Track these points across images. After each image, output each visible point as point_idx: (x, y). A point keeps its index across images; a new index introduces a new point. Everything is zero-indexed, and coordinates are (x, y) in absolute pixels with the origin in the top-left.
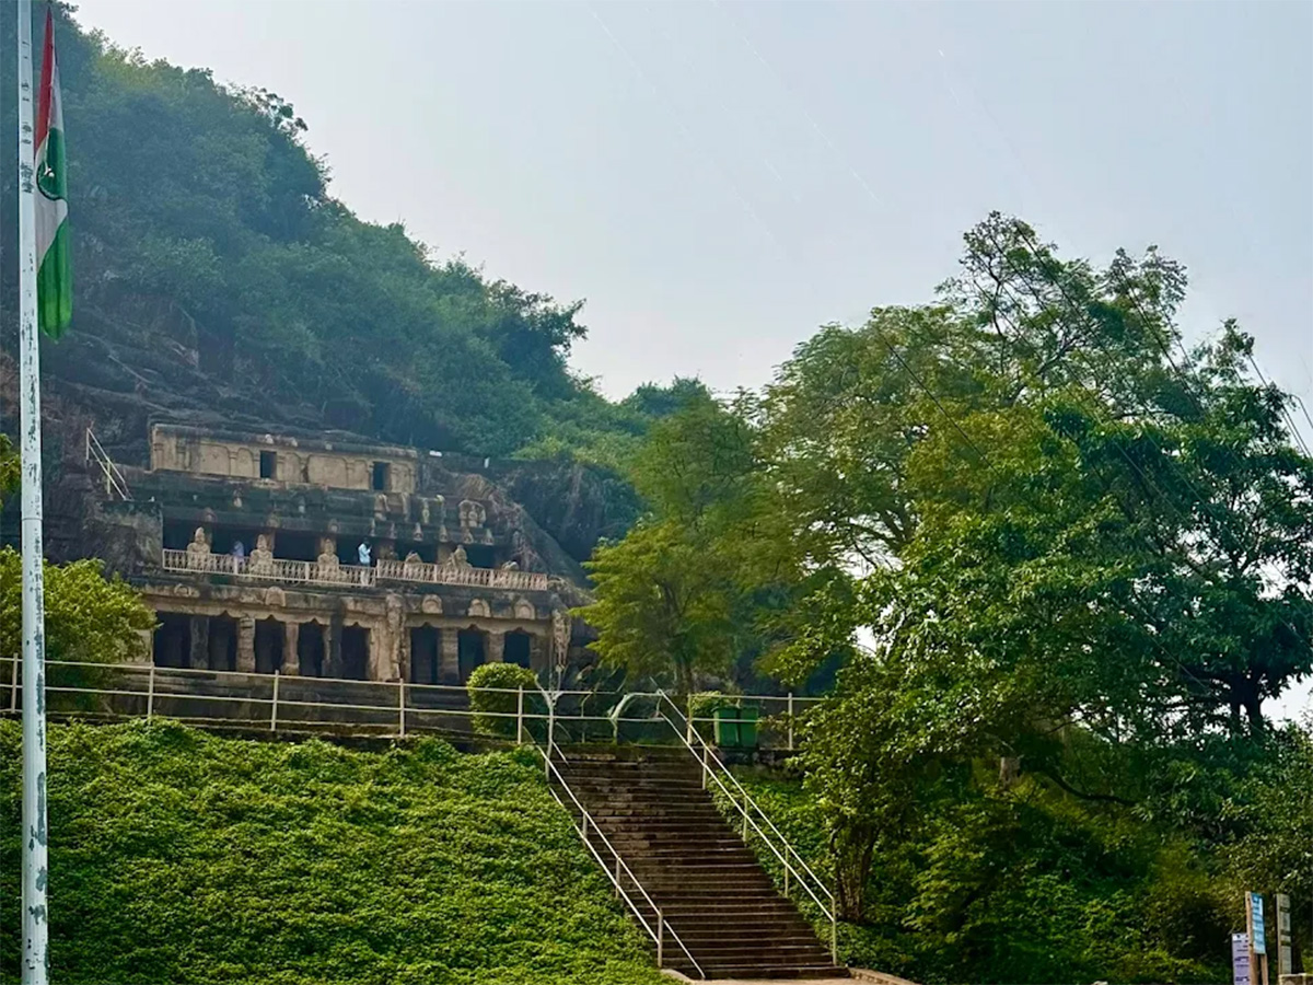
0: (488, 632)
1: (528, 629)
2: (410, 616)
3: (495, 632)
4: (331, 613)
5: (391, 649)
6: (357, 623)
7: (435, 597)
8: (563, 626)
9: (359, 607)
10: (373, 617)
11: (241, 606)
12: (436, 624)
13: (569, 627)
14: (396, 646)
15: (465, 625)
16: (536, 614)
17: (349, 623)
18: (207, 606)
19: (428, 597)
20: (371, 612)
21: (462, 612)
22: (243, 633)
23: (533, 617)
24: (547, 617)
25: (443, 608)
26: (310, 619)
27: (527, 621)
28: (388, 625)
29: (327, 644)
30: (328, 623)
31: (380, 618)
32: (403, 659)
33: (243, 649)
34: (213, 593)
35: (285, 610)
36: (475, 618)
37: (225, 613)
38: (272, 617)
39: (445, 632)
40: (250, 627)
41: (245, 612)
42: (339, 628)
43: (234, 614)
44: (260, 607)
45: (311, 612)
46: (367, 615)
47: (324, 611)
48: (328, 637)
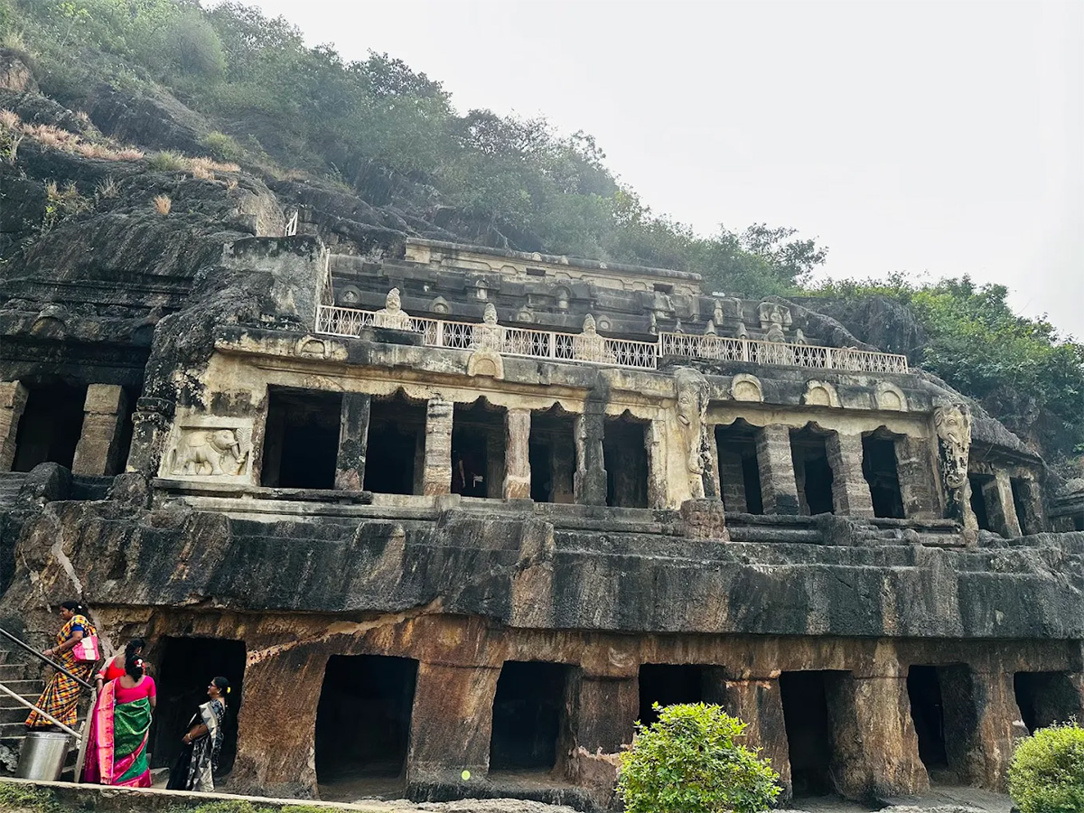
0: (834, 433)
1: (895, 427)
2: (714, 406)
3: (846, 433)
4: (584, 394)
5: (688, 452)
6: (627, 411)
7: (749, 377)
8: (960, 417)
9: (630, 384)
10: (655, 400)
11: (427, 378)
12: (754, 420)
13: (969, 417)
14: (696, 444)
15: (799, 422)
16: (908, 405)
17: (615, 410)
18: (367, 378)
19: (739, 378)
20: (650, 392)
21: (795, 400)
22: (430, 424)
23: (904, 408)
24: (925, 408)
25: (765, 393)
26: (549, 404)
27: (896, 415)
28: (680, 412)
29: (581, 444)
30: (580, 410)
31: (666, 403)
32: (708, 467)
33: (431, 451)
34: (372, 354)
35: (505, 385)
36: (815, 409)
37: (400, 392)
38: (482, 399)
39: (770, 432)
40: (445, 415)
41: (435, 390)
42: (599, 420)
43: (415, 392)
44: (460, 380)
45: (550, 390)
46: (644, 397)
47: (572, 388)
48: (581, 433)
